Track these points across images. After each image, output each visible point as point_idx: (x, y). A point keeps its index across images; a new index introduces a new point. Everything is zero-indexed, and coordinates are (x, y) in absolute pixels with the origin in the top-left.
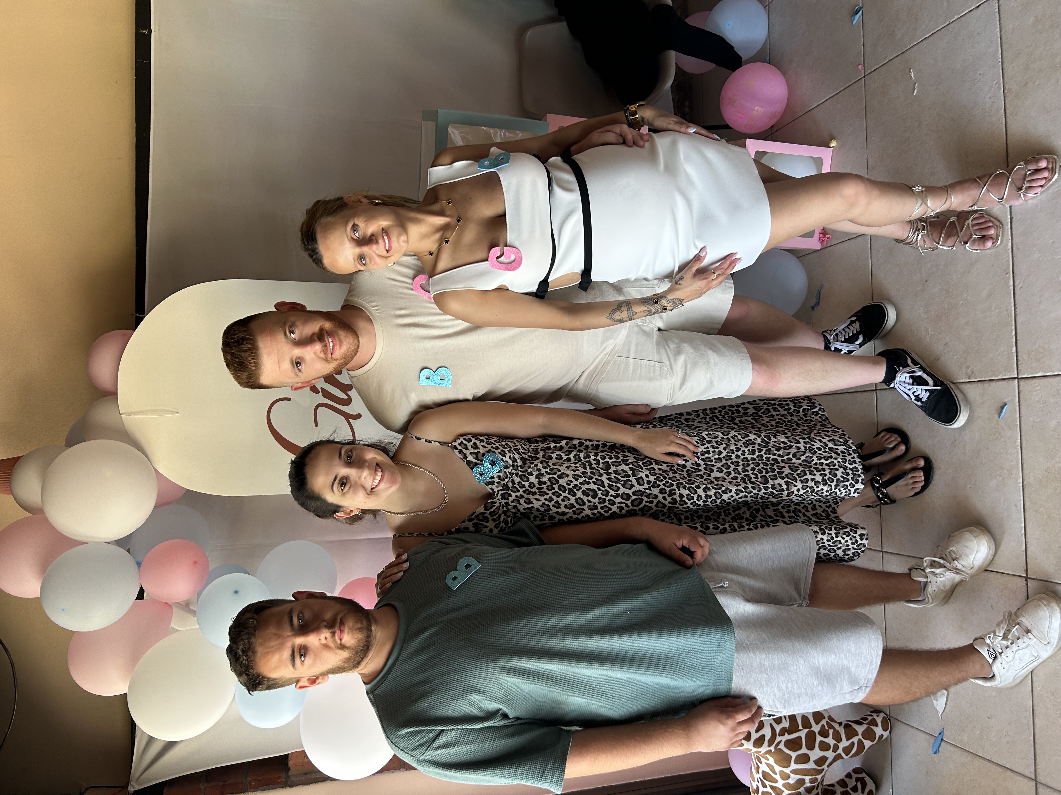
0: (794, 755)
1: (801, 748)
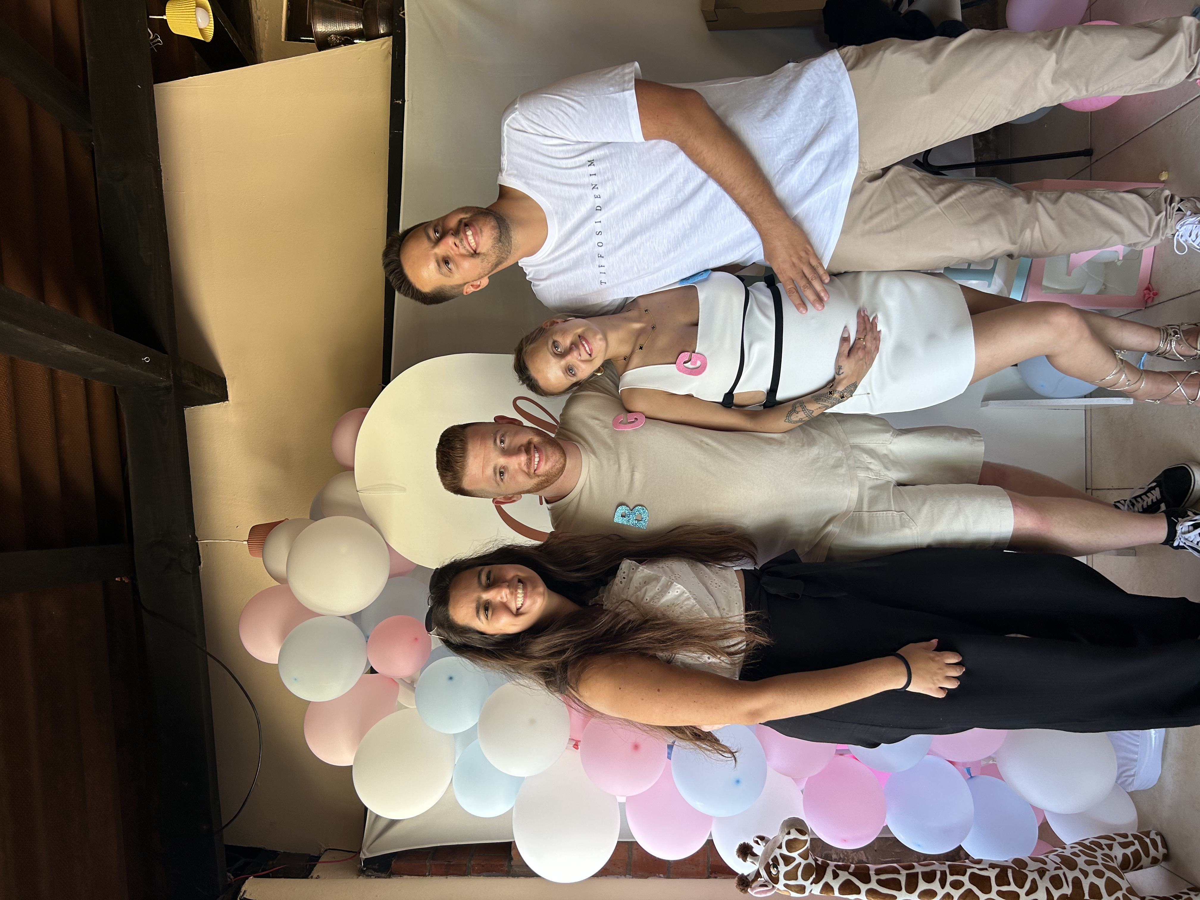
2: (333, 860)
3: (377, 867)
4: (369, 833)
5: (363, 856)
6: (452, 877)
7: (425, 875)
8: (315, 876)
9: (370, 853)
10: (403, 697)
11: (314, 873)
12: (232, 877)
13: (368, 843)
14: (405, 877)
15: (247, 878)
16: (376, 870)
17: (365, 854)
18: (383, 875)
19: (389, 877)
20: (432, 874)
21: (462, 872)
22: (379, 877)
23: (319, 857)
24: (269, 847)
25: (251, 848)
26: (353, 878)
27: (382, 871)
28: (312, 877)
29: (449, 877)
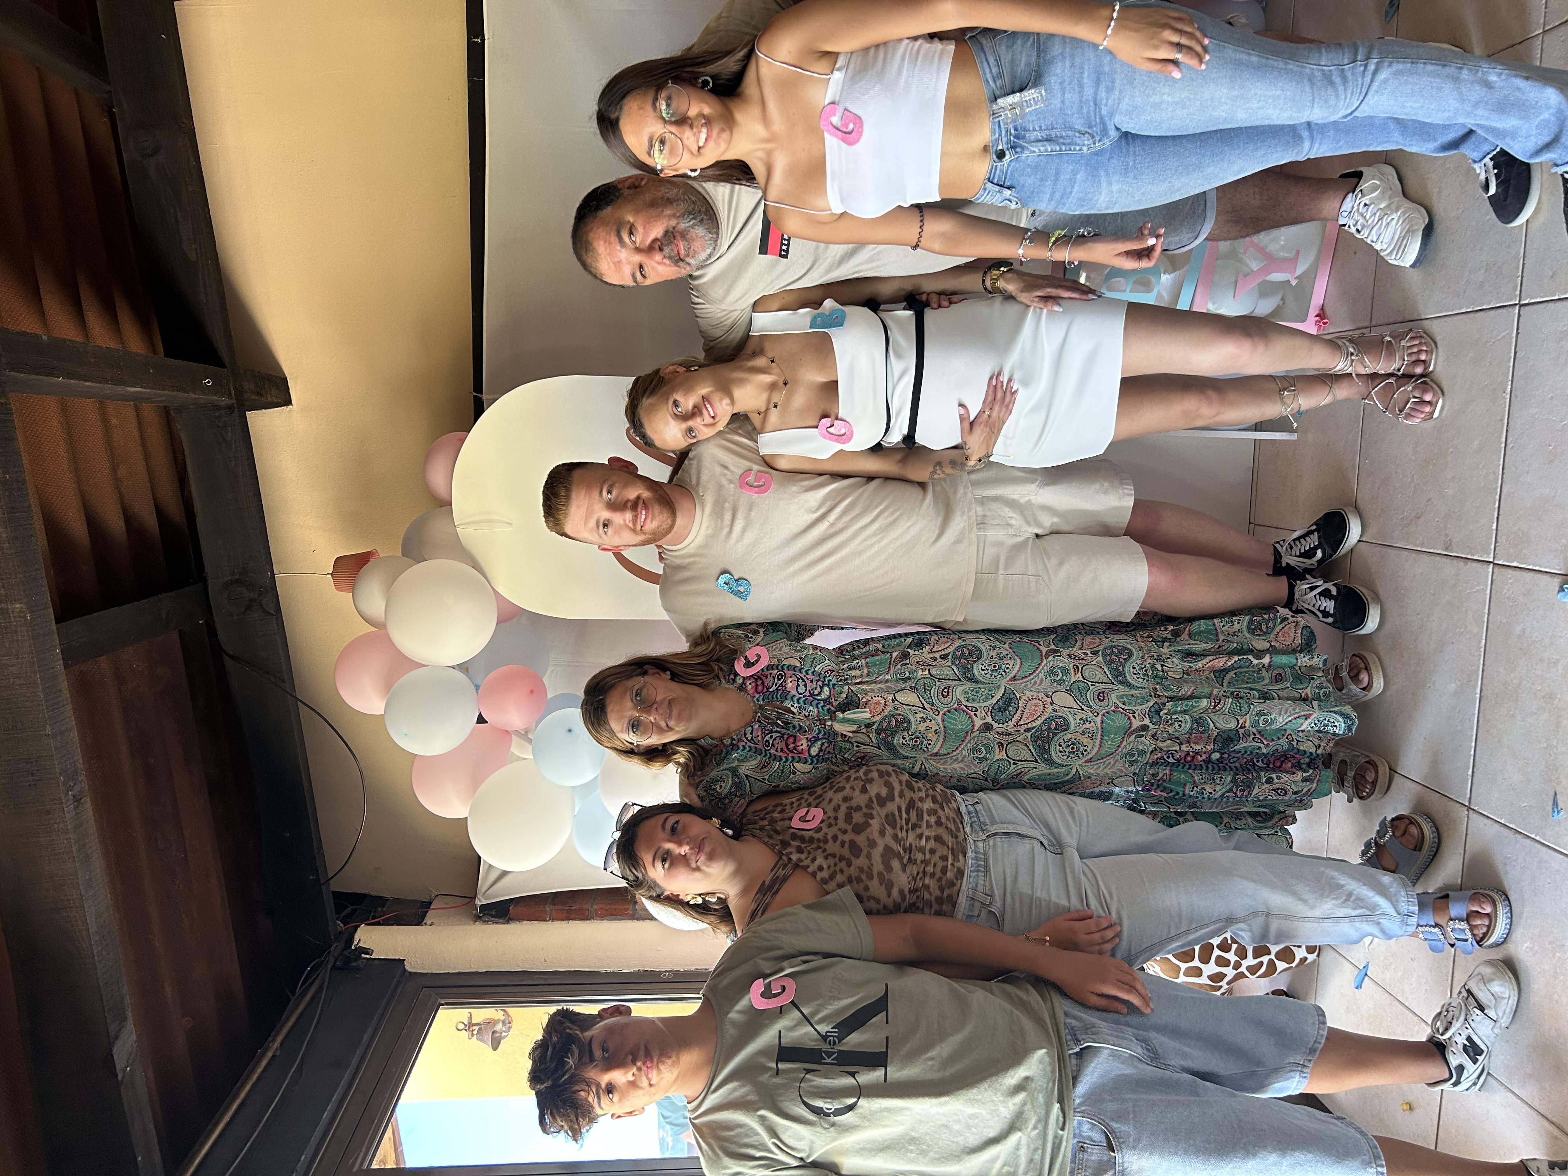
0: (1184, 966)
1: (1193, 959)
2: (445, 906)
3: (494, 913)
4: (484, 880)
5: (478, 903)
6: (575, 922)
7: (545, 920)
8: (429, 922)
9: (486, 899)
10: (518, 748)
11: (428, 920)
12: (342, 925)
13: (484, 890)
14: (525, 922)
15: (359, 926)
16: (492, 916)
17: (480, 901)
18: (501, 921)
19: (508, 922)
20: (553, 919)
21: (584, 916)
22: (497, 923)
23: (430, 903)
24: (374, 893)
25: (356, 894)
26: (469, 924)
27: (500, 917)
28: (426, 924)
29: (570, 922)
